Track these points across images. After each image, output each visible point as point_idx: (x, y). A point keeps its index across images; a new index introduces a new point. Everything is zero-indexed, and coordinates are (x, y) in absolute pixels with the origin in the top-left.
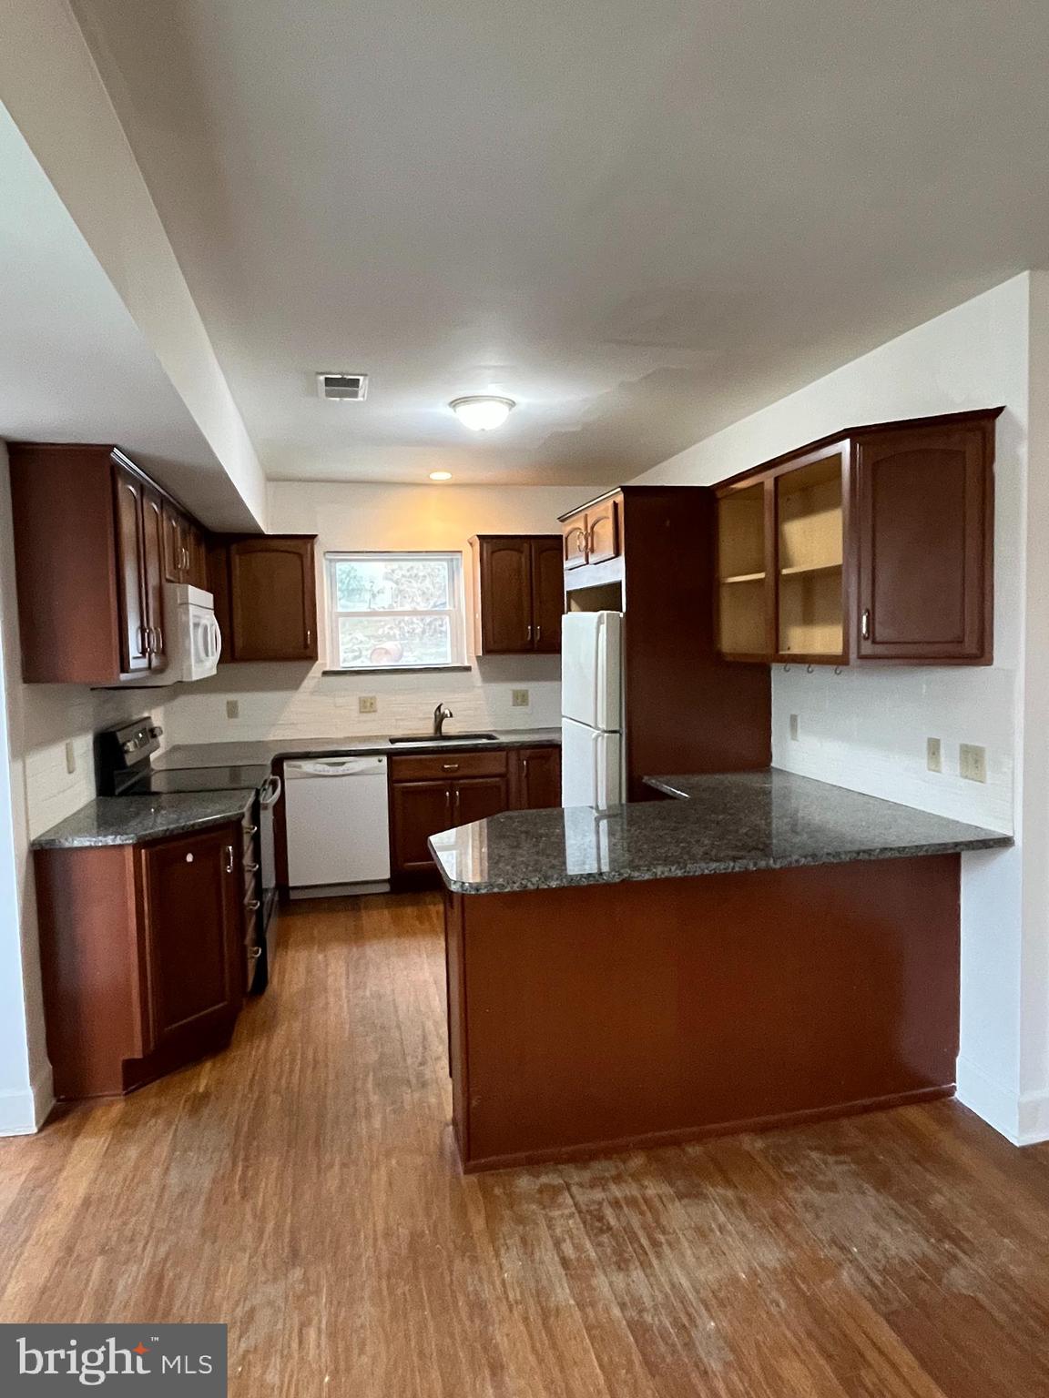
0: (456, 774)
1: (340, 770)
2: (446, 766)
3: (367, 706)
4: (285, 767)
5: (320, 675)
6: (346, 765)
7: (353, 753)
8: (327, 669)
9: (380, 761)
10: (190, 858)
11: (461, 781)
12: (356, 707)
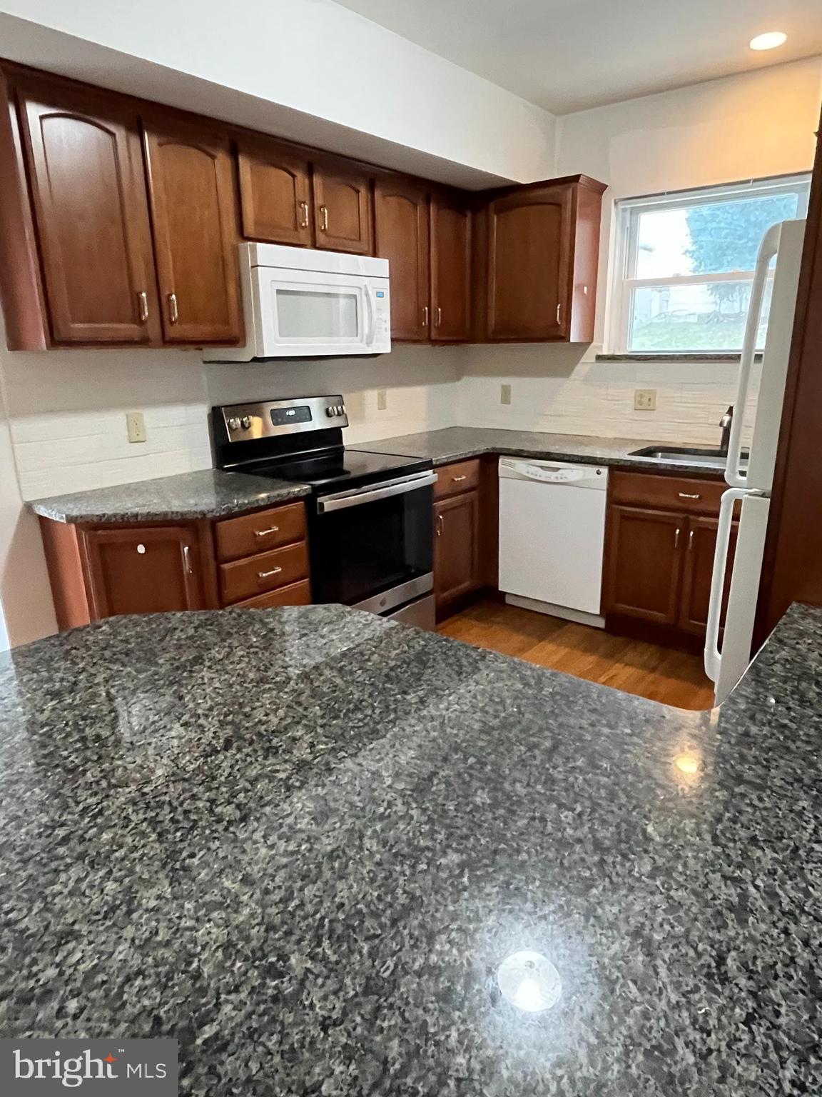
0: (693, 507)
1: (552, 476)
2: (681, 495)
3: (645, 402)
4: (500, 466)
5: (594, 360)
6: (560, 471)
7: (567, 458)
8: (605, 352)
9: (598, 473)
10: (141, 549)
11: (702, 519)
12: (631, 402)
